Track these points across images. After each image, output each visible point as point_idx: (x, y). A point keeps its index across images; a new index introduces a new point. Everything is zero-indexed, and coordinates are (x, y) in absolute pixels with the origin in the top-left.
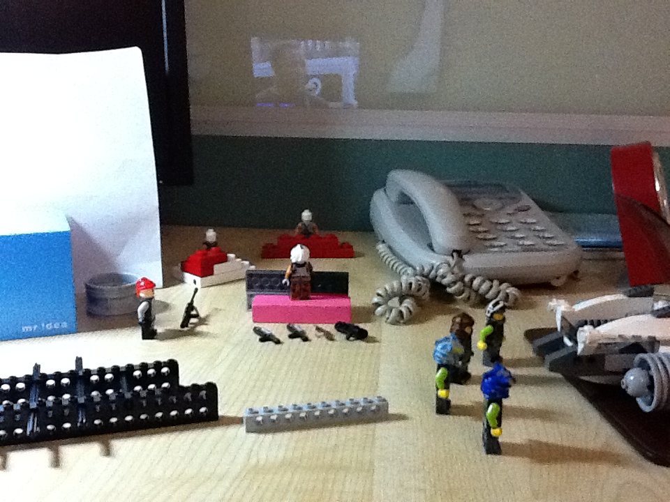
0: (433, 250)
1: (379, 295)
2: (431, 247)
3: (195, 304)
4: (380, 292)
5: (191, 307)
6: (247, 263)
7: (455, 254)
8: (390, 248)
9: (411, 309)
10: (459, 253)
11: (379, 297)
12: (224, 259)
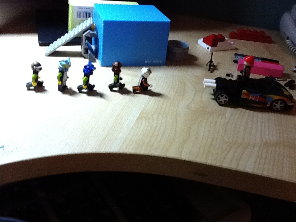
5: (211, 61)
8: (292, 42)
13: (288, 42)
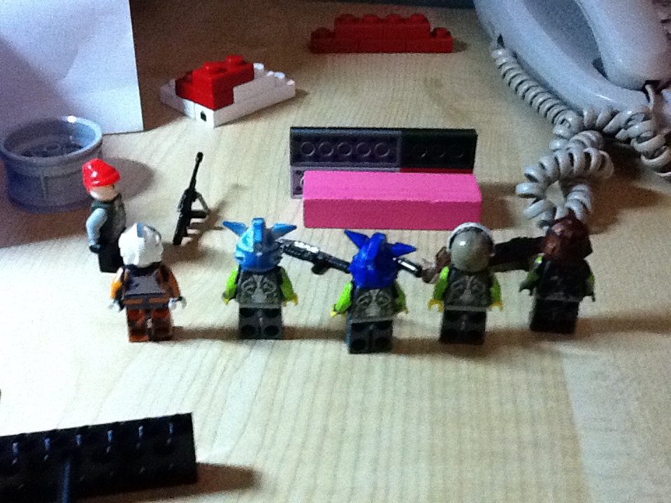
0: (604, 75)
1: (531, 178)
2: (599, 66)
3: (198, 188)
4: (532, 173)
5: (191, 195)
6: (281, 76)
7: (648, 88)
8: (515, 55)
9: (589, 206)
10: (658, 86)
11: (531, 184)
12: (249, 75)
13: (501, 55)
